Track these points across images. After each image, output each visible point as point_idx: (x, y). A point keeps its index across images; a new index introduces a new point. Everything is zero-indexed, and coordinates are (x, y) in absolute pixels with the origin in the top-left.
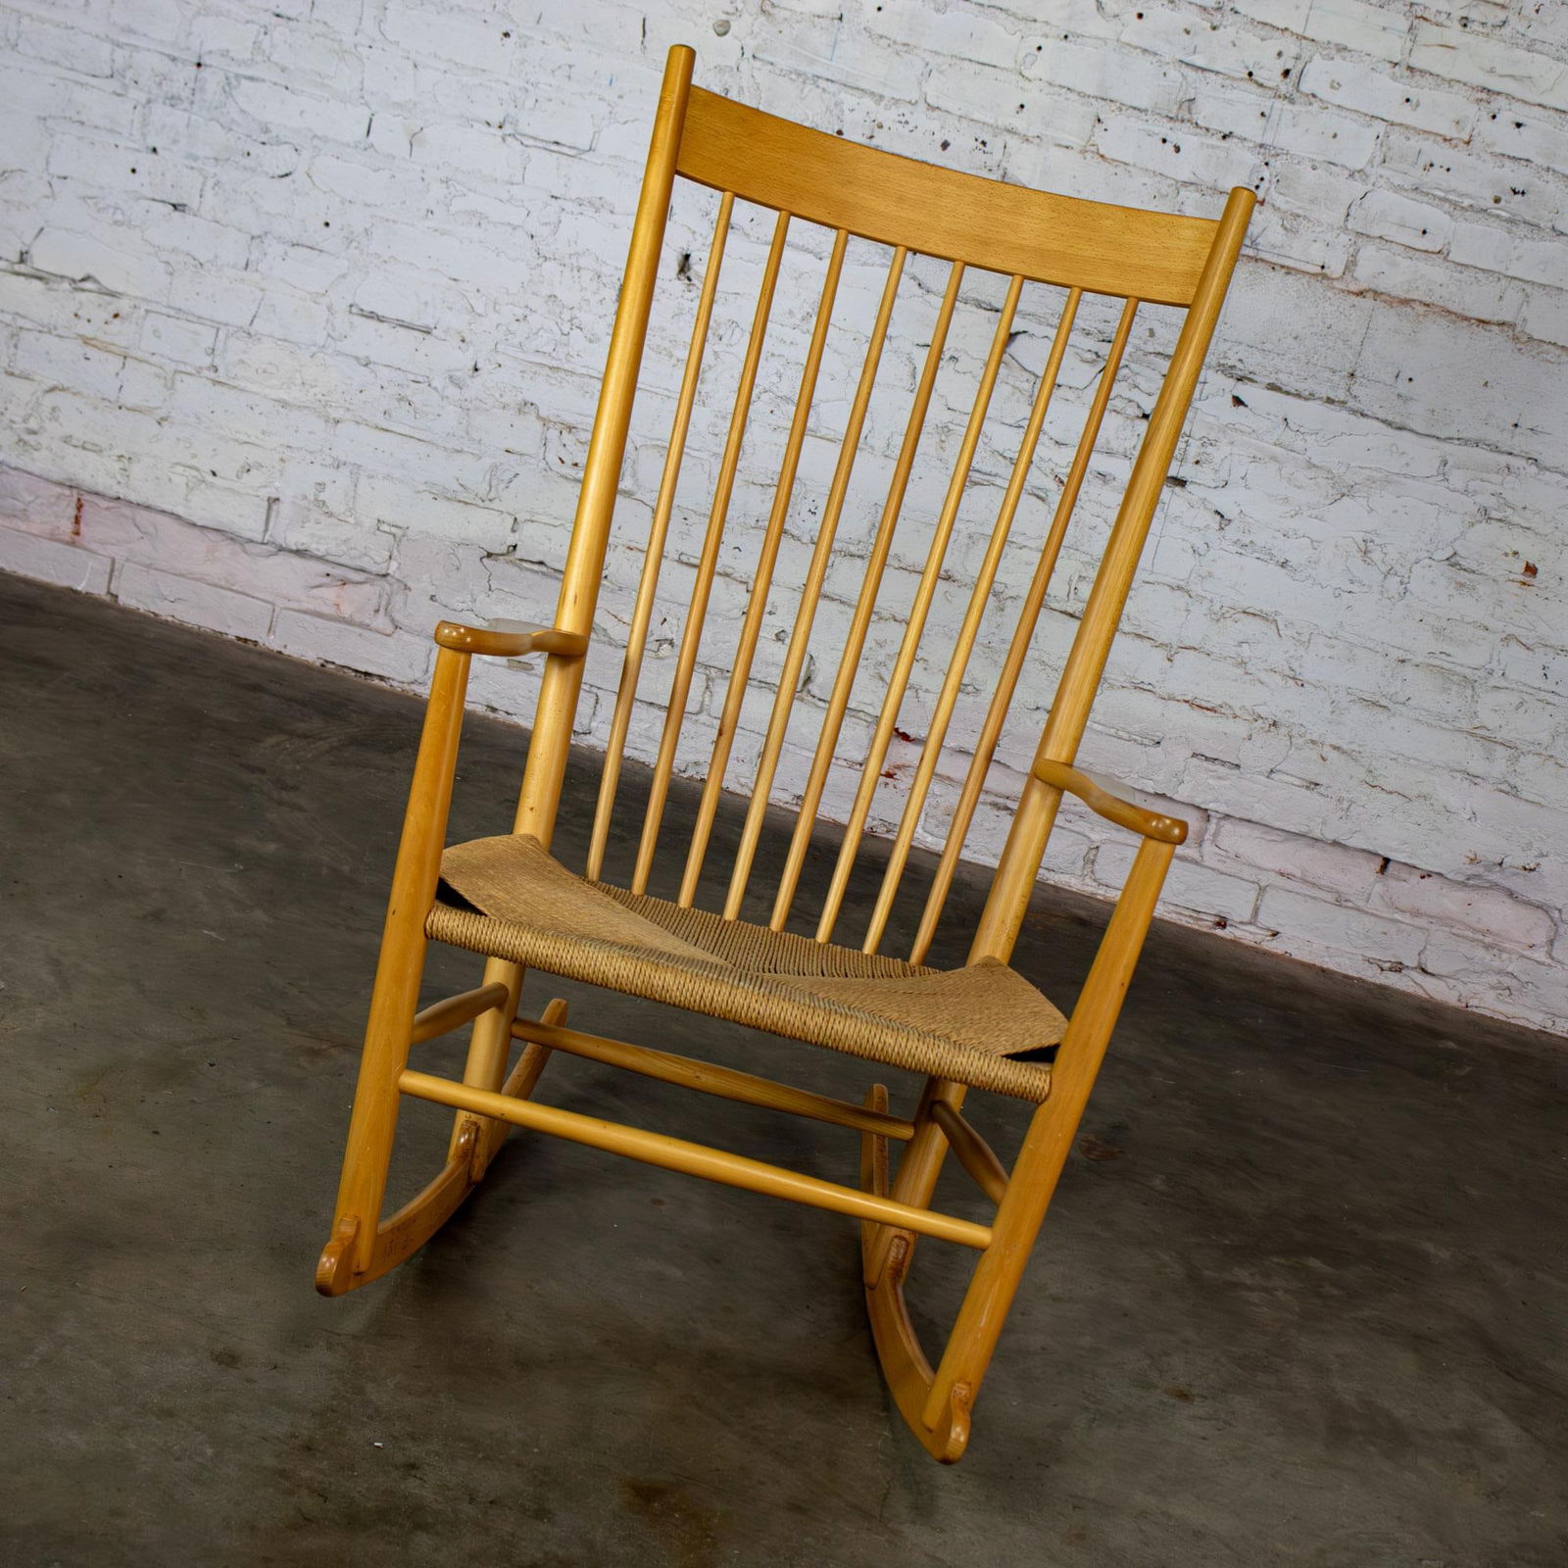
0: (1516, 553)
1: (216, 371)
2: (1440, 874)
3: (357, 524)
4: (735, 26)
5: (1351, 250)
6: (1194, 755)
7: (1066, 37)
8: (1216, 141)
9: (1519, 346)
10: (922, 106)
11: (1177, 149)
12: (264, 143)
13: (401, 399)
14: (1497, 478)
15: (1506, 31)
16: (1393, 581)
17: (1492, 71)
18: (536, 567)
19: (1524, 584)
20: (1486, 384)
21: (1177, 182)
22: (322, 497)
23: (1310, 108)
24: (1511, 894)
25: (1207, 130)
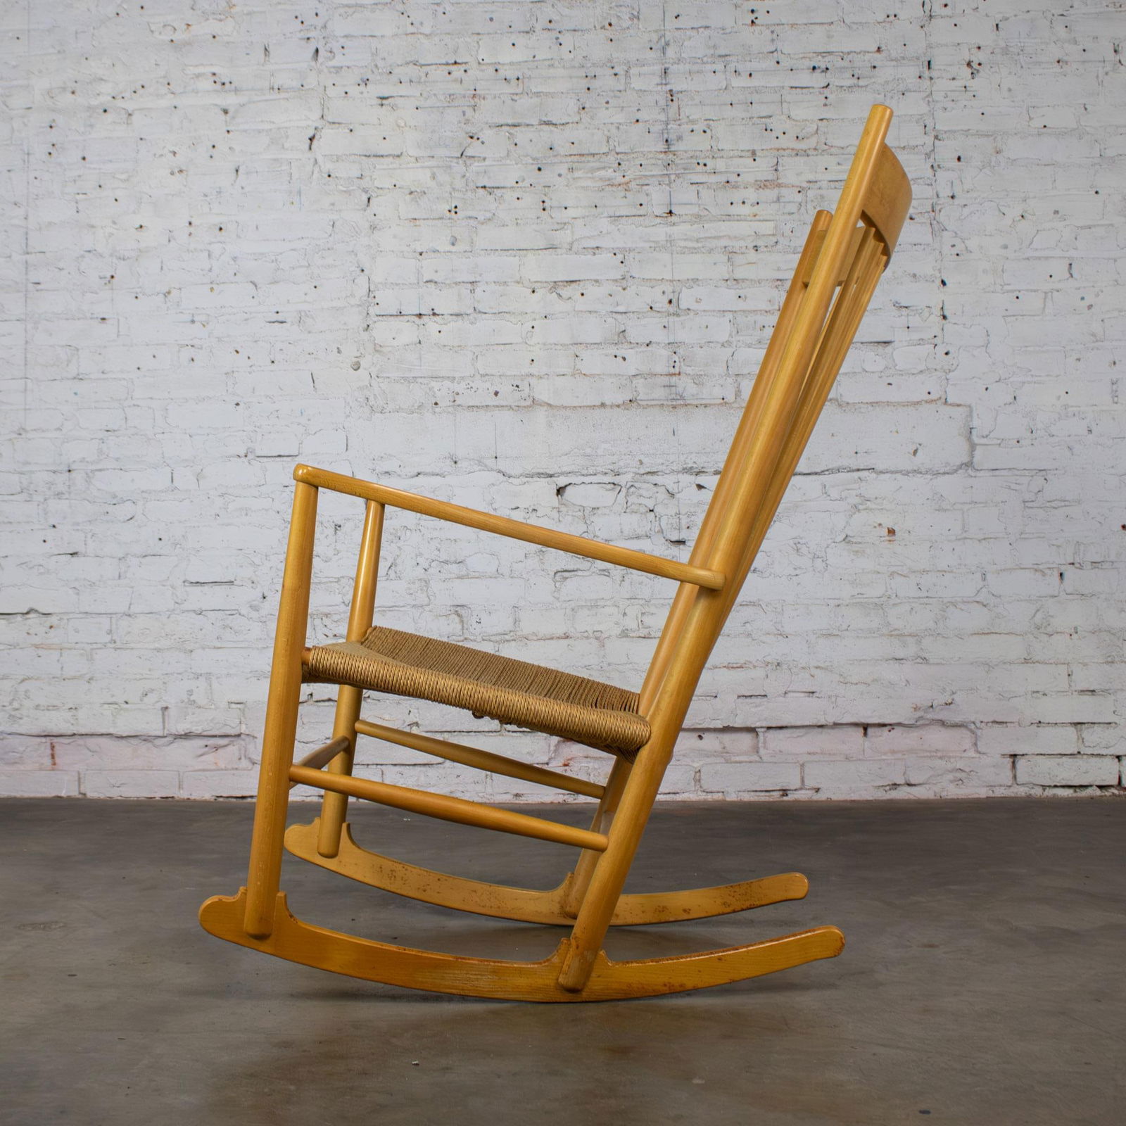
0: (880, 525)
1: (115, 642)
2: (899, 724)
3: (217, 708)
4: (363, 363)
5: (736, 385)
6: (739, 697)
7: (546, 317)
8: (644, 348)
9: (843, 409)
10: (478, 376)
11: (624, 359)
12: (115, 504)
13: (225, 627)
14: (856, 486)
15: (779, 247)
16: (818, 562)
17: (779, 269)
18: (327, 704)
19: (890, 541)
20: (833, 435)
21: (629, 376)
22: (192, 698)
23: (688, 317)
24: (943, 723)
25: (637, 344)
